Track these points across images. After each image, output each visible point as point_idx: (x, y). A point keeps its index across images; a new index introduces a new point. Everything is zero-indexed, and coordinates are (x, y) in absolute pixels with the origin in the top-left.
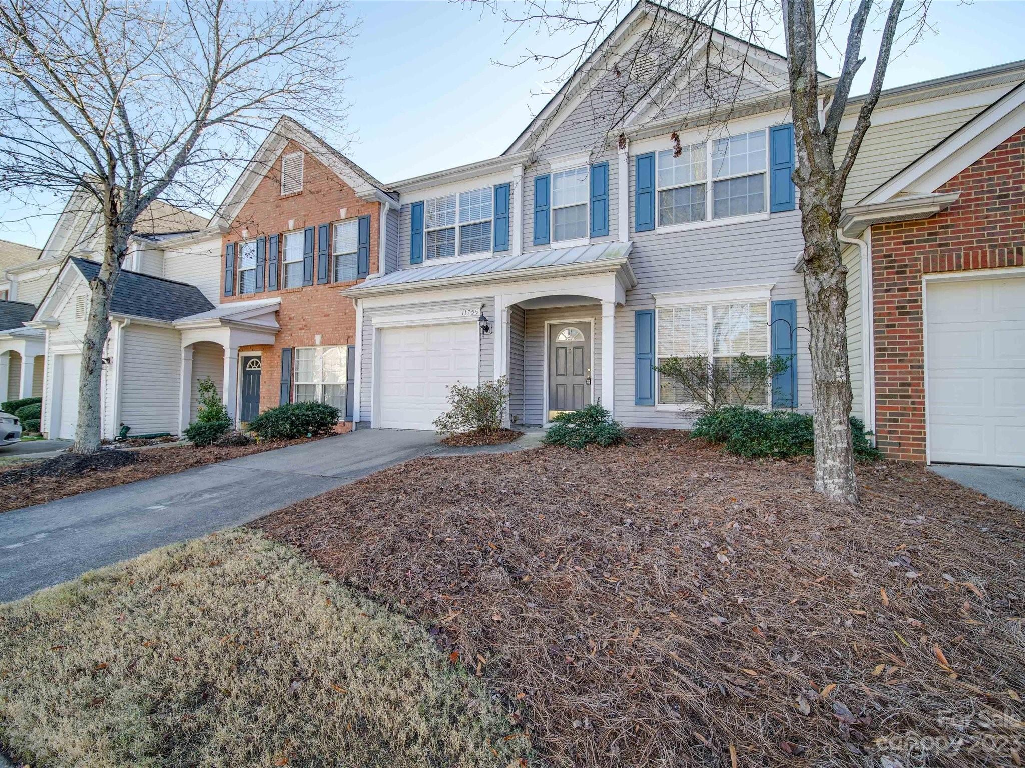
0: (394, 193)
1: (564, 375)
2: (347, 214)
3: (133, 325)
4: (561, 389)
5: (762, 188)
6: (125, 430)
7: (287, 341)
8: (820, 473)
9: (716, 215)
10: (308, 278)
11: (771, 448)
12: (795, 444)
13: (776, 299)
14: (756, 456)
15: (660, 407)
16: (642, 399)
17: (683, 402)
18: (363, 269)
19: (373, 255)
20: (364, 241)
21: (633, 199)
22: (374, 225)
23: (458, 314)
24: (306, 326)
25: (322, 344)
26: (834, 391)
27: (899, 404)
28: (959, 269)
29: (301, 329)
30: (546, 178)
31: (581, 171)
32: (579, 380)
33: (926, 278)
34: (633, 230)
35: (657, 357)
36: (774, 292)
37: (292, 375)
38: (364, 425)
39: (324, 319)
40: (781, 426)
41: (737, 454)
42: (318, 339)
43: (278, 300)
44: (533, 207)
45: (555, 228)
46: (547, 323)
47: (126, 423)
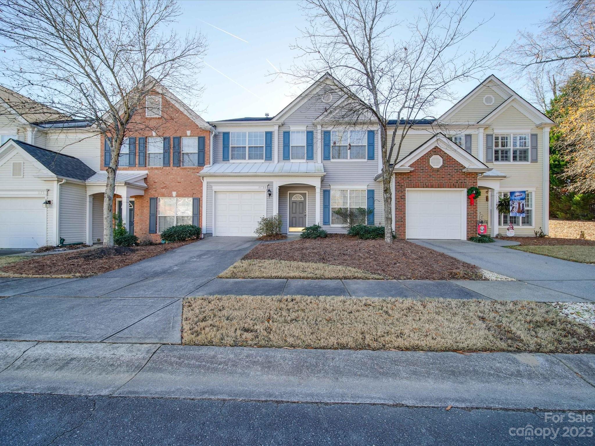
0: (214, 126)
1: (296, 213)
2: (191, 133)
3: (67, 183)
4: (294, 219)
5: (365, 150)
6: (62, 240)
7: (152, 193)
8: (386, 237)
9: (351, 158)
10: (166, 162)
11: (370, 236)
12: (376, 235)
13: (369, 189)
14: (366, 239)
15: (332, 226)
16: (326, 222)
17: (343, 224)
18: (201, 162)
19: (206, 156)
20: (201, 148)
21: (323, 147)
22: (207, 142)
23: (257, 187)
24: (165, 187)
25: (177, 196)
26: (389, 220)
27: (400, 223)
28: (413, 187)
29: (162, 188)
30: (288, 133)
31: (303, 132)
32: (301, 215)
33: (407, 189)
34: (323, 159)
35: (331, 207)
36: (368, 187)
37: (157, 211)
38: (209, 235)
39: (177, 184)
40: (372, 230)
41: (362, 238)
42: (174, 194)
43: (146, 172)
44: (282, 143)
45: (292, 153)
46: (289, 192)
47: (62, 237)
